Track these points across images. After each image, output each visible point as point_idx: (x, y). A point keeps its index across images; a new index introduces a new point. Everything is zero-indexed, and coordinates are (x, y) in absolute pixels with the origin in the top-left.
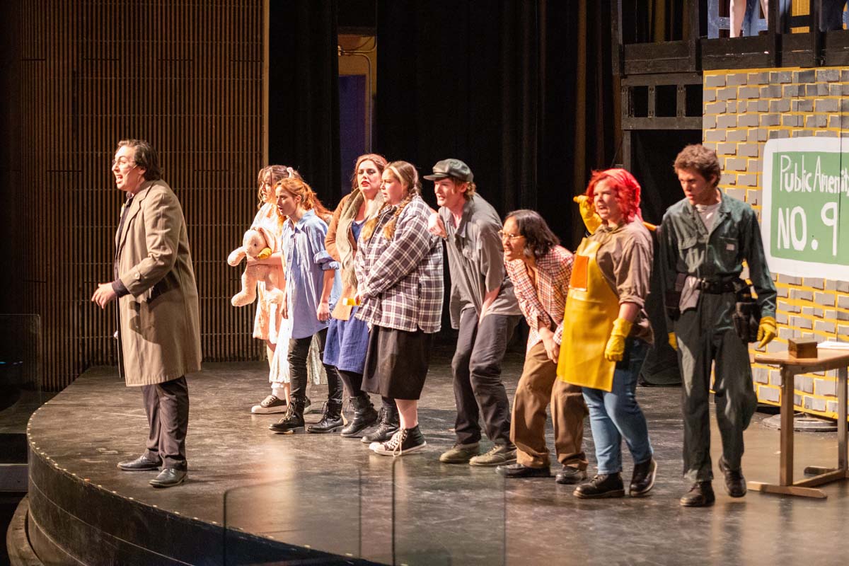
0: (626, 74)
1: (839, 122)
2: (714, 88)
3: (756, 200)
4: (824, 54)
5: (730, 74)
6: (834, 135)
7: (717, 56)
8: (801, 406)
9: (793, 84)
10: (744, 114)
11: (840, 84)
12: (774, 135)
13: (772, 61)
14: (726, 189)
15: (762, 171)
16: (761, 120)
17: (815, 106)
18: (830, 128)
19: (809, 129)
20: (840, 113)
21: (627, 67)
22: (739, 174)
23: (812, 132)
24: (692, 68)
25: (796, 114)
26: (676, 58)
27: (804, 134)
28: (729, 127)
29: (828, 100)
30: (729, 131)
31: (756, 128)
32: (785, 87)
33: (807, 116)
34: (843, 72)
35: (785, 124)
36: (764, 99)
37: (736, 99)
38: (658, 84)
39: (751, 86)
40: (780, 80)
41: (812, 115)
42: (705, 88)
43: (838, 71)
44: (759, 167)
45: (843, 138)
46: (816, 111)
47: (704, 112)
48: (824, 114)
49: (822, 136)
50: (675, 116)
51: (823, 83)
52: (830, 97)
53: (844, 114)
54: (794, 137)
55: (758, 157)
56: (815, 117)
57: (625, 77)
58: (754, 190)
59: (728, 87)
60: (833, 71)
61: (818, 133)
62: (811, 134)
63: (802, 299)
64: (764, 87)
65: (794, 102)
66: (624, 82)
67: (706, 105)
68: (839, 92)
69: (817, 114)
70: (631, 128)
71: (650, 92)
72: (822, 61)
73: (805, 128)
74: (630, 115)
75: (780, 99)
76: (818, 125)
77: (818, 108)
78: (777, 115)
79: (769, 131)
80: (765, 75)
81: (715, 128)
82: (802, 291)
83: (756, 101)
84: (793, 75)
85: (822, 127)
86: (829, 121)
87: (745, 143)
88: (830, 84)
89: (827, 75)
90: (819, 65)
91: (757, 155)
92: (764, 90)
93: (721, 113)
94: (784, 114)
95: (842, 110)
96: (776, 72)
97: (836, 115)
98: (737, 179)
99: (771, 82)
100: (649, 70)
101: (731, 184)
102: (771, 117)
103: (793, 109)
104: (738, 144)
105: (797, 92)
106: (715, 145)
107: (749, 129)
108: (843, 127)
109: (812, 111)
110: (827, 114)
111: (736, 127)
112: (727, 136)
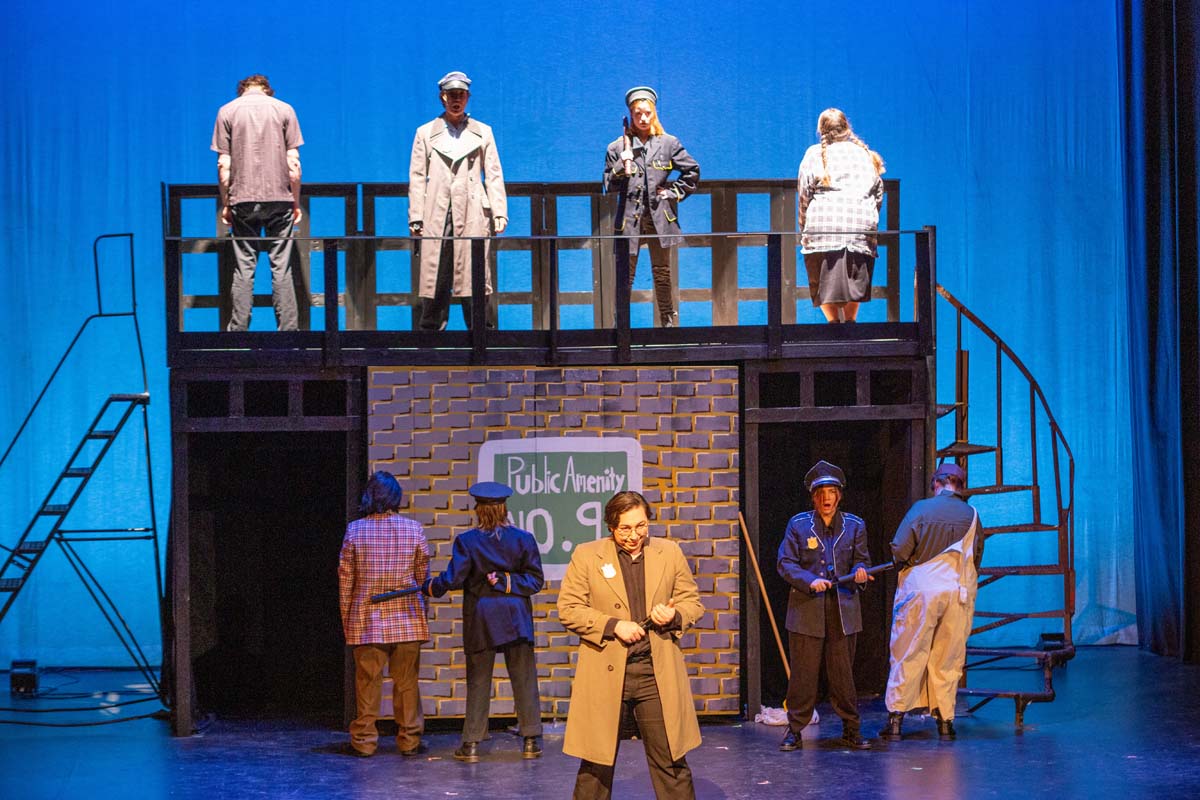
1: (600, 421)
2: (389, 386)
5: (422, 370)
6: (594, 435)
8: (552, 712)
9: (526, 383)
10: (446, 414)
11: (599, 384)
12: (494, 436)
14: (413, 495)
16: (473, 421)
17: (562, 406)
18: (585, 429)
19: (554, 429)
20: (603, 413)
22: (437, 479)
23: (559, 432)
25: (532, 414)
27: (547, 434)
28: (416, 428)
29: (584, 400)
30: (417, 433)
31: (466, 429)
32: (513, 386)
33: (551, 416)
34: (605, 372)
35: (513, 424)
36: (478, 398)
37: (429, 398)
38: (250, 379)
39: (456, 385)
40: (504, 379)
41: (558, 415)
42: (371, 387)
43: (597, 372)
44: (471, 470)
46: (564, 410)
47: (370, 412)
48: (578, 414)
49: (574, 436)
50: (287, 415)
51: (574, 382)
52: (586, 397)
53: (607, 413)
54: (530, 436)
55: (468, 459)
56: (563, 418)
59: (412, 384)
60: (589, 371)
61: (568, 433)
62: (558, 434)
63: (548, 603)
64: (476, 385)
65: (527, 402)
67: (375, 404)
68: (599, 392)
69: (566, 413)
71: (231, 389)
73: (547, 428)
75: (504, 399)
76: (569, 424)
77: (568, 408)
79: (488, 432)
80: (479, 373)
81: (393, 429)
82: (548, 595)
83: (465, 400)
84: (526, 374)
85: (575, 427)
86: (586, 420)
87: (446, 445)
88: (585, 384)
89: (580, 375)
91: (471, 458)
92: (479, 389)
93: (403, 413)
94: (514, 414)
95: (605, 410)
96: (497, 370)
97: (597, 415)
98: (433, 484)
99: (490, 381)
101: (422, 490)
102: (489, 417)
103: (528, 409)
104: (434, 446)
105: (533, 391)
106: (393, 448)
107: (453, 431)
108: (606, 427)
109: (559, 411)
110: (583, 414)
111: (430, 428)
112: (413, 438)
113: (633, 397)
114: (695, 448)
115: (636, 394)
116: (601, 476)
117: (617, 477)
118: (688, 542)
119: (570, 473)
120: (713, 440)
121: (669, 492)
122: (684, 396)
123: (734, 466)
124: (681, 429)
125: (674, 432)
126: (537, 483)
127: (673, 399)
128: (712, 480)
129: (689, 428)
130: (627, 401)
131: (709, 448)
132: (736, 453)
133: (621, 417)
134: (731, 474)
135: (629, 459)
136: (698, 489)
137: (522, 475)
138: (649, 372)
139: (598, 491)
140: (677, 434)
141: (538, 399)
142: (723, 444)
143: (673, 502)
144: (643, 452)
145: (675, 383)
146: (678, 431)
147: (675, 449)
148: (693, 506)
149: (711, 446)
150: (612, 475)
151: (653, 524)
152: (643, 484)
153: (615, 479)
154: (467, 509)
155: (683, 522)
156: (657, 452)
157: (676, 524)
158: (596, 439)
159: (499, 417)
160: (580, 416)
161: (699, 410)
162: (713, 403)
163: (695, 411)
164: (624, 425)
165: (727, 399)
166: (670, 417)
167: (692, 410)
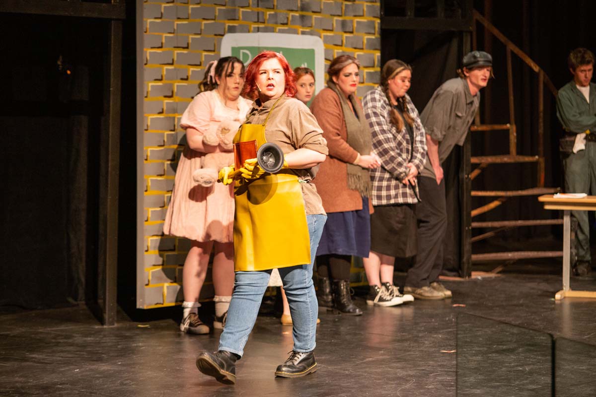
1: (298, 20)
6: (295, 32)
10: (198, 6)
12: (232, 30)
14: (176, 84)
16: (217, 14)
17: (275, 4)
18: (290, 26)
19: (270, 25)
20: (301, 13)
22: (192, 69)
23: (273, 28)
25: (256, 10)
27: (266, 30)
28: (179, 18)
30: (179, 22)
31: (212, 21)
33: (268, 13)
35: (244, 19)
45: (303, 36)
46: (277, 8)
48: (286, 12)
49: (283, 33)
53: (304, 13)
54: (254, 32)
55: (214, 51)
56: (275, 15)
61: (279, 29)
62: (272, 30)
69: (278, 11)
73: (266, 25)
76: (280, 21)
77: (279, 6)
79: (227, 25)
81: (161, 18)
85: (283, 24)
86: (290, 18)
87: (198, 37)
93: (168, 3)
94: (243, 10)
95: (302, 9)
97: (297, 14)
101: (182, 79)
102: (228, 11)
103: (253, 4)
104: (191, 37)
106: (161, 37)
107: (204, 22)
108: (303, 26)
109: (273, 9)
110: (288, 12)
111: (188, 19)
112: (175, 28)
114: (355, 48)
120: (365, 41)
122: (349, 1)
123: (377, 66)
124: (347, 30)
125: (343, 33)
127: (342, 3)
128: (365, 77)
129: (351, 30)
131: (362, 49)
132: (378, 54)
133: (311, 17)
134: (376, 72)
135: (316, 56)
140: (345, 35)
142: (371, 46)
144: (325, 50)
146: (346, 32)
147: (343, 48)
149: (364, 47)
156: (333, 51)
159: (234, 11)
160: (287, 14)
161: (357, 14)
162: (365, 9)
163: (355, 14)
164: (314, 24)
165: (374, 5)
166: (340, 19)
167: (353, 14)
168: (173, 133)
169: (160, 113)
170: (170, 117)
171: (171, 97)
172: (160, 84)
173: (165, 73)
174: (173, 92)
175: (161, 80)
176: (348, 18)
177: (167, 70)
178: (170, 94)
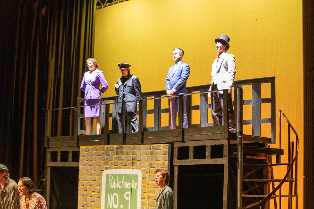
0: (49, 147)
1: (131, 164)
2: (84, 152)
3: (99, 191)
4: (125, 141)
5: (91, 147)
6: (130, 168)
7: (85, 141)
9: (114, 151)
10: (95, 161)
11: (132, 151)
12: (106, 168)
13: (106, 143)
14: (88, 187)
15: (102, 181)
16: (102, 163)
17: (122, 158)
18: (128, 166)
19: (120, 166)
20: (132, 161)
21: (50, 145)
22: (93, 182)
24: (75, 145)
25: (115, 161)
26: (69, 142)
27: (118, 168)
28: (89, 166)
29: (128, 156)
30: (89, 167)
31: (100, 166)
32: (111, 152)
33: (119, 162)
34: (133, 147)
35: (111, 164)
36: (103, 156)
37: (92, 156)
38: (61, 150)
39: (98, 152)
40: (109, 150)
41: (121, 162)
42: (80, 152)
43: (131, 147)
44: (101, 179)
45: (133, 170)
46: (123, 160)
47: (80, 160)
48: (126, 161)
49: (125, 169)
50: (68, 162)
51: (125, 150)
52: (128, 155)
53: (133, 161)
54: (114, 169)
55: (100, 176)
56: (122, 162)
57: (49, 148)
58: (98, 187)
59: (89, 152)
60: (129, 146)
61: (123, 168)
62: (121, 168)
64: (103, 152)
65: (115, 157)
66: (48, 150)
67: (81, 158)
68: (131, 154)
69: (123, 161)
70: (51, 166)
71: (58, 153)
72: (125, 143)
73: (118, 166)
74: (50, 161)
75: (109, 156)
76: (123, 165)
77: (124, 159)
78: (108, 161)
80: (104, 148)
81: (84, 166)
83: (100, 156)
84: (114, 148)
85: (125, 166)
86: (128, 163)
87: (95, 171)
88: (128, 151)
89: (127, 148)
90: (123, 144)
91: (100, 175)
92: (103, 153)
93: (87, 161)
94: (111, 161)
95: (133, 160)
96: (108, 147)
97: (131, 162)
98: (92, 184)
99: (106, 150)
100: (58, 146)
101: (90, 185)
102: (105, 162)
103: (114, 159)
104: (93, 171)
105: (116, 153)
106: (84, 172)
107: (97, 166)
108: (133, 166)
109: (121, 160)
110: (127, 161)
111: (92, 165)
112: (88, 169)
113: (140, 155)
115: (141, 154)
116: (131, 182)
117: (135, 183)
118: (152, 207)
119: (123, 181)
121: (148, 189)
122: (153, 155)
124: (152, 167)
125: (150, 168)
126: (115, 184)
127: (150, 156)
129: (154, 167)
130: (138, 157)
133: (136, 162)
135: (138, 177)
136: (156, 189)
137: (112, 181)
138: (144, 146)
139: (130, 188)
140: (151, 168)
141: (117, 156)
143: (149, 193)
144: (142, 175)
145: (151, 150)
146: (151, 167)
147: (150, 174)
148: (154, 195)
150: (134, 183)
151: (143, 200)
152: (142, 186)
153: (134, 184)
154: (99, 192)
155: (151, 200)
156: (145, 175)
157: (150, 201)
158: (130, 169)
159: (108, 162)
160: (127, 162)
161: (157, 160)
162: (161, 158)
163: (156, 160)
164: (138, 165)
165: (165, 156)
166: (149, 162)
167: (155, 160)
168: (86, 202)
169: (83, 196)
170: (86, 198)
171: (86, 191)
172: (83, 186)
173: (84, 183)
174: (87, 189)
175: (83, 185)
176: (152, 162)
177: (85, 182)
178: (86, 190)
